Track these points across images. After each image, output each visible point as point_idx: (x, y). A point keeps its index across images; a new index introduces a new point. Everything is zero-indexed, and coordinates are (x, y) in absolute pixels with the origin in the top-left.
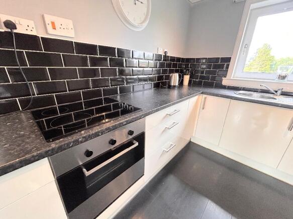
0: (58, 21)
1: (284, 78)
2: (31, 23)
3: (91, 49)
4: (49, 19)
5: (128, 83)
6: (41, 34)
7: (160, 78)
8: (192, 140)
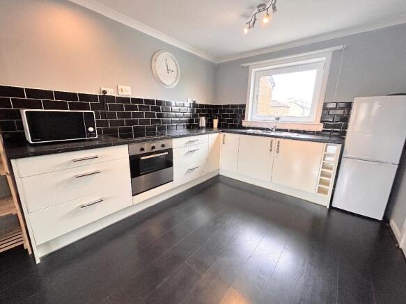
0: (124, 87)
1: (278, 119)
2: (112, 90)
3: (139, 101)
4: (120, 87)
5: (163, 123)
6: (116, 95)
7: (191, 121)
8: (220, 174)
